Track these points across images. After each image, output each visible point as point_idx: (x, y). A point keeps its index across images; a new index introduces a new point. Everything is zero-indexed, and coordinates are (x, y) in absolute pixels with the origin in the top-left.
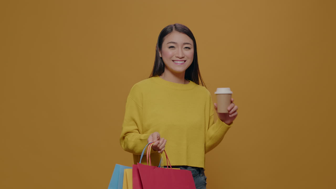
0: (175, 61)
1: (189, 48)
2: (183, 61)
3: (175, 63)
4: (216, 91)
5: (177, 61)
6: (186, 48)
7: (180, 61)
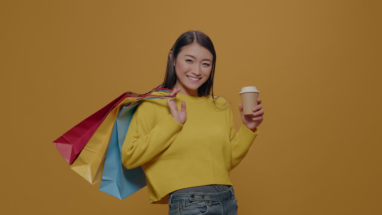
0: (190, 76)
1: (208, 65)
2: (198, 78)
3: (190, 78)
4: (241, 91)
5: (192, 77)
6: (205, 64)
7: (195, 78)
